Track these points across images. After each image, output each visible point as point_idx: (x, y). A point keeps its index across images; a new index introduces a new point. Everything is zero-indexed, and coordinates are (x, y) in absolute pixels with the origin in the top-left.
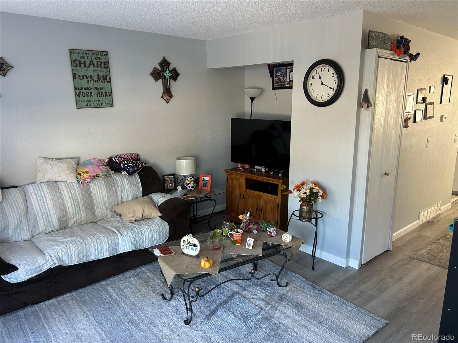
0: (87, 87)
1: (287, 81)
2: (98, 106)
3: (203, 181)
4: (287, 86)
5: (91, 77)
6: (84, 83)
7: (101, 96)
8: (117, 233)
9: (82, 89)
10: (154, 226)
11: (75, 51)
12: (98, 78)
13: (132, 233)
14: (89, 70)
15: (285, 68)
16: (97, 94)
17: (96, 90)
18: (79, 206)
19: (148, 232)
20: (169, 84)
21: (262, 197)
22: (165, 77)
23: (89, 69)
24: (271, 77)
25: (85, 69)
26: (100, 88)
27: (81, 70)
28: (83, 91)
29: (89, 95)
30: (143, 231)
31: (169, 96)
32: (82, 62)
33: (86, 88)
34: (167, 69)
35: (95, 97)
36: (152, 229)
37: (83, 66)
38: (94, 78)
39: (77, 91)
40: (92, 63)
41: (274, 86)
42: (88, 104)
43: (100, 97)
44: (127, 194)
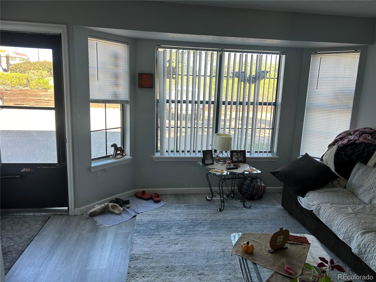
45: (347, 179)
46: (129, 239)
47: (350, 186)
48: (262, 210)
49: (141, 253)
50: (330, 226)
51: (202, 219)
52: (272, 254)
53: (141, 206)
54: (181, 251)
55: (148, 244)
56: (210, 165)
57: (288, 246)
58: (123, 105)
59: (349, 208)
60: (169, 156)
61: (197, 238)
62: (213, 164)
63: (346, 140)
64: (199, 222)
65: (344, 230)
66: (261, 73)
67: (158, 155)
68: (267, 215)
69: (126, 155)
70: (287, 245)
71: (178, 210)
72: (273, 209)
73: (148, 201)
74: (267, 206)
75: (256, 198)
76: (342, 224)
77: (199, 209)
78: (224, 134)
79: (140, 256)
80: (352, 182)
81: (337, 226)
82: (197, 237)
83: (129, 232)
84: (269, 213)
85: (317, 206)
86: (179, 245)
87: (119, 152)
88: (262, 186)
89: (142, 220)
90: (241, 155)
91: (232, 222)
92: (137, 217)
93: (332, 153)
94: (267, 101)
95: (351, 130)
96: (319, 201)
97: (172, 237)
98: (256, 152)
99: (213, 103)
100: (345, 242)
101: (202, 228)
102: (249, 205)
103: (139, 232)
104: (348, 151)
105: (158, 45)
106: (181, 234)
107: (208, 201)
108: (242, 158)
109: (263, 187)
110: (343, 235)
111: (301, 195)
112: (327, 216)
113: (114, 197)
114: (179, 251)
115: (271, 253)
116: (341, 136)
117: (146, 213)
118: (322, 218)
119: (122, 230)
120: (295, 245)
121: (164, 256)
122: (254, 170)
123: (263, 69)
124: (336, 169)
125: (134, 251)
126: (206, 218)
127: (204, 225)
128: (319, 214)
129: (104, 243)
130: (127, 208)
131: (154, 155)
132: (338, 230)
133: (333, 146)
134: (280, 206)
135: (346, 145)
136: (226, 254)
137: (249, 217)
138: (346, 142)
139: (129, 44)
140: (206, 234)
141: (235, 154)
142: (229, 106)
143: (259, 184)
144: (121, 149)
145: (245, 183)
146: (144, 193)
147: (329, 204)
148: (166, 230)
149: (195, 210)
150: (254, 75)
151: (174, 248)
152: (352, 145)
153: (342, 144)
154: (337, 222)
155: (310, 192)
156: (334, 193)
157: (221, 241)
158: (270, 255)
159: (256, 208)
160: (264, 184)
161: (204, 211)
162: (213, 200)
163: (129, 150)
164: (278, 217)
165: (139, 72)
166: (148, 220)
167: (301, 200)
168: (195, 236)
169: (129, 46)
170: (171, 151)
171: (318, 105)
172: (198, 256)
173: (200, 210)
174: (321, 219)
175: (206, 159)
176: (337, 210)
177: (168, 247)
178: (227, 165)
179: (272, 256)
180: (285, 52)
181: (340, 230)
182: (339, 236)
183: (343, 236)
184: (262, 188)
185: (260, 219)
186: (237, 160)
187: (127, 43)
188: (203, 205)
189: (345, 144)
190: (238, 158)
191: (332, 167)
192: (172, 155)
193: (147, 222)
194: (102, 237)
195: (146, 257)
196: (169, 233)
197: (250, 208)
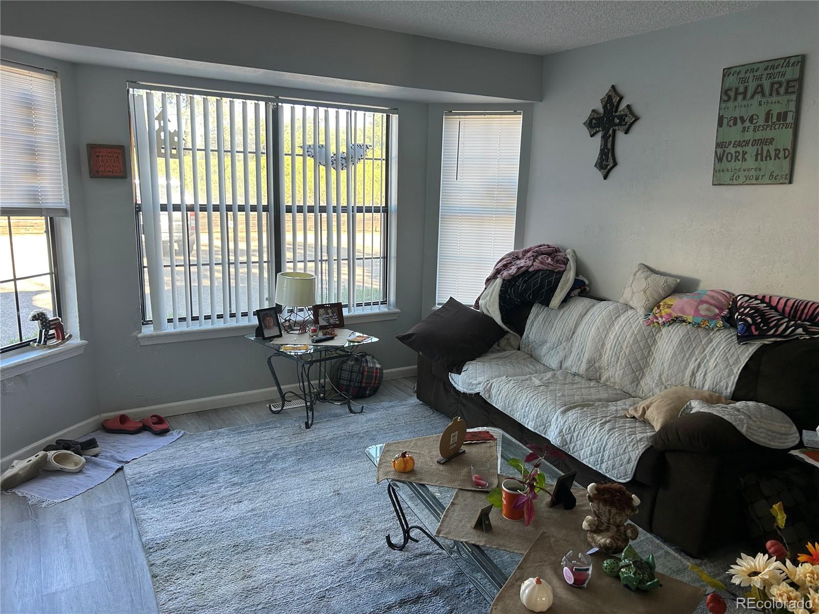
0: (740, 141)
2: (754, 181)
5: (751, 120)
6: (735, 134)
7: (764, 159)
9: (729, 145)
11: (732, 71)
12: (767, 120)
14: (751, 105)
16: (757, 156)
17: (757, 145)
18: (619, 355)
23: (751, 102)
25: (745, 103)
26: (766, 142)
27: (736, 107)
28: (732, 150)
29: (740, 157)
32: (741, 90)
33: (737, 143)
35: (750, 163)
37: (740, 97)
38: (756, 120)
39: (720, 151)
40: (759, 88)
42: (733, 176)
43: (762, 160)
45: (521, 335)
46: (127, 515)
47: (527, 345)
48: (385, 412)
49: (169, 534)
50: (510, 412)
51: (275, 449)
52: (445, 466)
53: (127, 446)
54: (255, 513)
55: (177, 515)
56: (275, 339)
57: (465, 449)
58: (51, 219)
59: (533, 378)
60: (175, 330)
61: (279, 483)
62: (281, 336)
63: (513, 267)
64: (271, 454)
65: (535, 413)
66: (357, 149)
67: (148, 330)
68: (396, 419)
69: (70, 336)
70: (463, 448)
71: (216, 442)
72: (403, 408)
73: (140, 435)
74: (391, 404)
75: (368, 392)
76: (530, 405)
77: (261, 432)
78: (295, 274)
79: (168, 540)
80: (529, 337)
81: (522, 409)
82: (278, 481)
83: (120, 503)
84: (398, 416)
85: (485, 384)
86: (245, 502)
87: (51, 332)
88: (377, 368)
89: (140, 473)
90: (333, 314)
91: (337, 442)
92: (128, 470)
93: (494, 293)
94: (364, 204)
95: (517, 250)
96: (486, 376)
97: (225, 492)
98: (359, 305)
99: (266, 209)
100: (538, 433)
101: (281, 464)
102: (358, 407)
103: (145, 498)
104: (519, 286)
105: (132, 82)
106: (242, 483)
107: (275, 413)
108: (335, 318)
109: (378, 371)
110: (534, 422)
111: (454, 370)
112: (504, 396)
113: (51, 438)
114: (250, 514)
115: (443, 464)
116: (504, 262)
117: (146, 459)
118: (496, 402)
119: (100, 503)
120: (475, 446)
121: (222, 528)
122: (364, 337)
123: (360, 141)
124: (503, 319)
125: (150, 534)
126: (283, 446)
127: (284, 458)
128: (490, 396)
129: (67, 535)
130: (93, 456)
131: (141, 332)
132: (524, 415)
133: (494, 280)
134: (414, 400)
135: (516, 277)
136: (344, 497)
137: (366, 427)
138: (514, 272)
139: (59, 75)
140: (293, 472)
141: (321, 311)
142: (300, 217)
143: (371, 365)
144: (59, 324)
145: (344, 367)
146: (123, 419)
147: (504, 377)
148: (205, 482)
149: (254, 434)
150: (344, 153)
151: (236, 510)
152: (524, 274)
153: (510, 274)
154: (521, 403)
155: (469, 364)
156: (504, 359)
157: (327, 479)
158: (441, 467)
159: (372, 410)
160: (379, 364)
161: (274, 433)
162: (284, 411)
163: (78, 325)
164: (416, 419)
165: (88, 143)
166: (157, 471)
167: (455, 379)
168: (272, 481)
169: (59, 80)
170: (179, 318)
171: (460, 210)
172: (292, 513)
173: (265, 432)
174: (494, 405)
175: (266, 327)
176: (518, 384)
177: (223, 511)
178: (311, 334)
179: (445, 469)
180: (397, 109)
181: (527, 416)
182: (528, 425)
183: (533, 425)
184: (376, 372)
185: (386, 427)
186: (327, 324)
187: (54, 73)
188: (268, 424)
189: (513, 276)
190: (329, 320)
191: (497, 317)
192: (183, 328)
193: (156, 475)
194: (56, 525)
195: (182, 539)
196: (215, 486)
197: (361, 412)
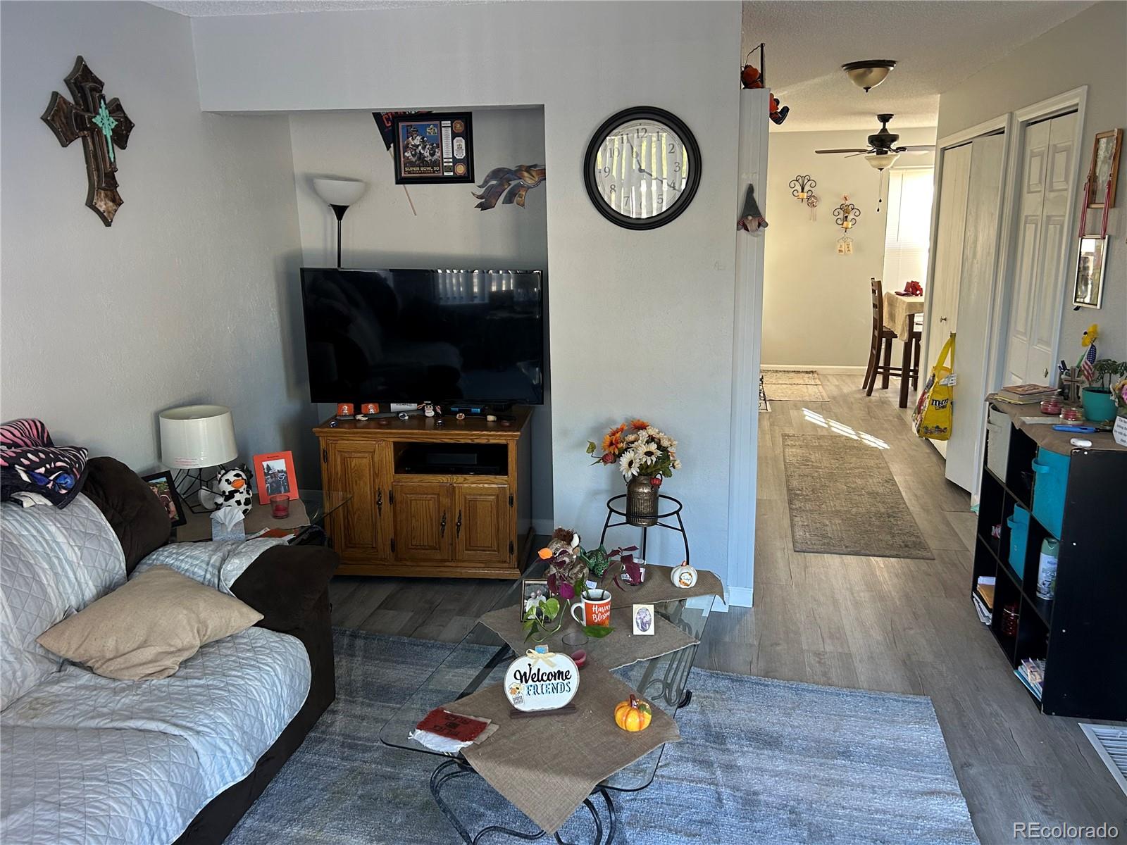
1: (445, 160)
3: (266, 474)
4: (446, 174)
8: (176, 731)
10: (270, 660)
13: (226, 713)
15: (435, 126)
19: (266, 688)
20: (114, 158)
21: (457, 489)
22: (95, 131)
24: (388, 148)
30: (252, 692)
31: (113, 201)
34: (100, 103)
36: (273, 673)
41: (403, 175)
44: (76, 579)
